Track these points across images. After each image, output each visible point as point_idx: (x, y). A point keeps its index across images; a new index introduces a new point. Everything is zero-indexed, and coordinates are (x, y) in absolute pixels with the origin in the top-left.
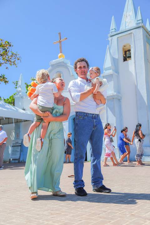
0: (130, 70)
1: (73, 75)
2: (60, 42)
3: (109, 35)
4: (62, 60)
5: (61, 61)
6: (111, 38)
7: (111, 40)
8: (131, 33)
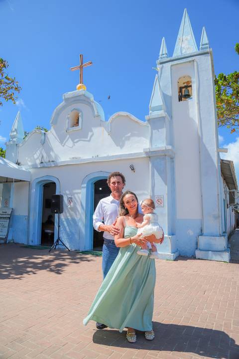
0: (191, 115)
1: (98, 116)
2: (81, 67)
3: (158, 61)
4: (83, 93)
5: (81, 94)
6: (161, 65)
7: (162, 69)
8: (193, 61)
